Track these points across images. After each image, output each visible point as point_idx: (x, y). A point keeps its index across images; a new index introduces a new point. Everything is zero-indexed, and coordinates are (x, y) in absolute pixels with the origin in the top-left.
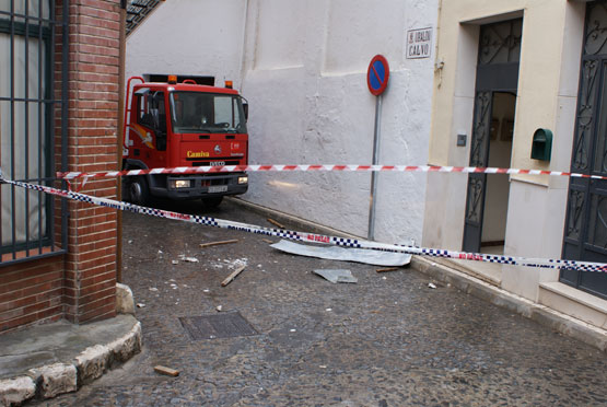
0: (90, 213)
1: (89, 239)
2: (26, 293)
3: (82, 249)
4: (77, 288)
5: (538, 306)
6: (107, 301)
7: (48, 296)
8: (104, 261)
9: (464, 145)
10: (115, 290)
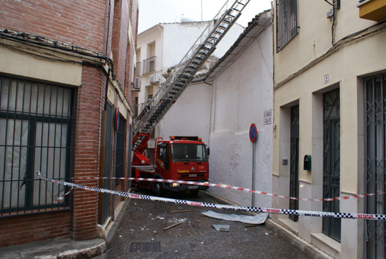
0: (83, 193)
1: (81, 204)
2: (52, 225)
3: (77, 208)
4: (75, 225)
5: (310, 245)
6: (91, 232)
7: (63, 227)
8: (89, 214)
9: (287, 164)
10: (95, 227)
